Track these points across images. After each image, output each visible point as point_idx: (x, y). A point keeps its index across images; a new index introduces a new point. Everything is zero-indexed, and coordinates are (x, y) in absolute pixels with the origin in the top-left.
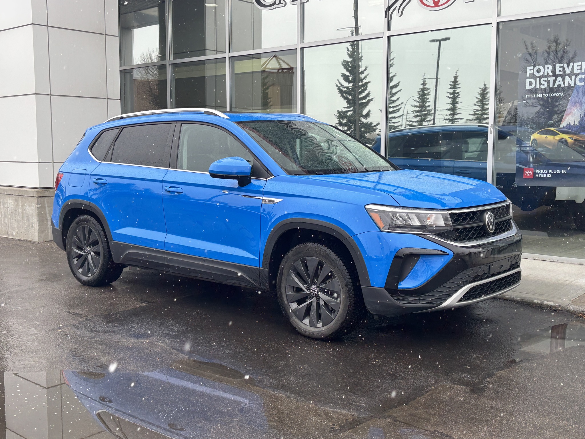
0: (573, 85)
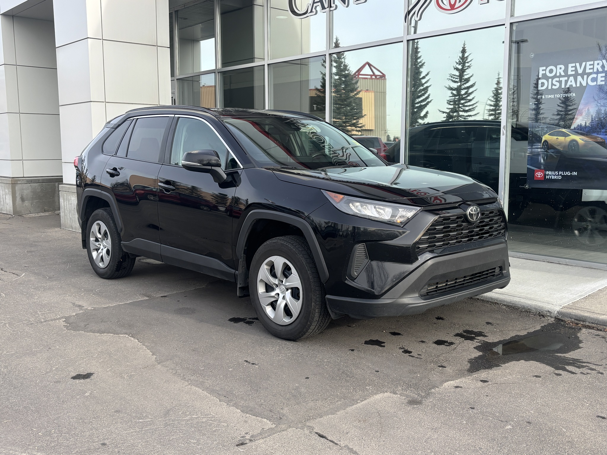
0: (584, 84)
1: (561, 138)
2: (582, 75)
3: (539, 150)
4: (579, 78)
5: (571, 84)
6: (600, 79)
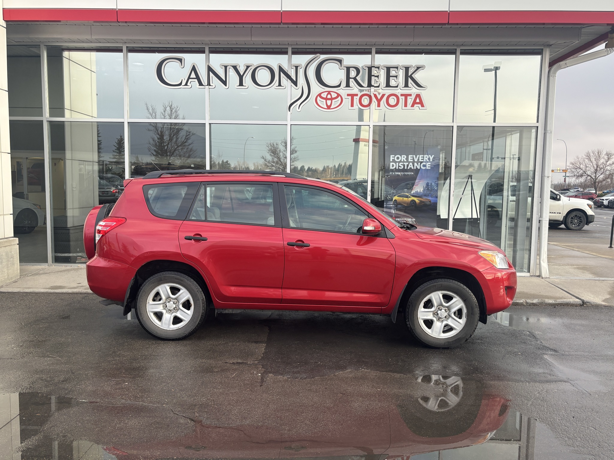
0: (419, 168)
1: (405, 199)
2: (417, 162)
3: (391, 205)
5: (411, 167)
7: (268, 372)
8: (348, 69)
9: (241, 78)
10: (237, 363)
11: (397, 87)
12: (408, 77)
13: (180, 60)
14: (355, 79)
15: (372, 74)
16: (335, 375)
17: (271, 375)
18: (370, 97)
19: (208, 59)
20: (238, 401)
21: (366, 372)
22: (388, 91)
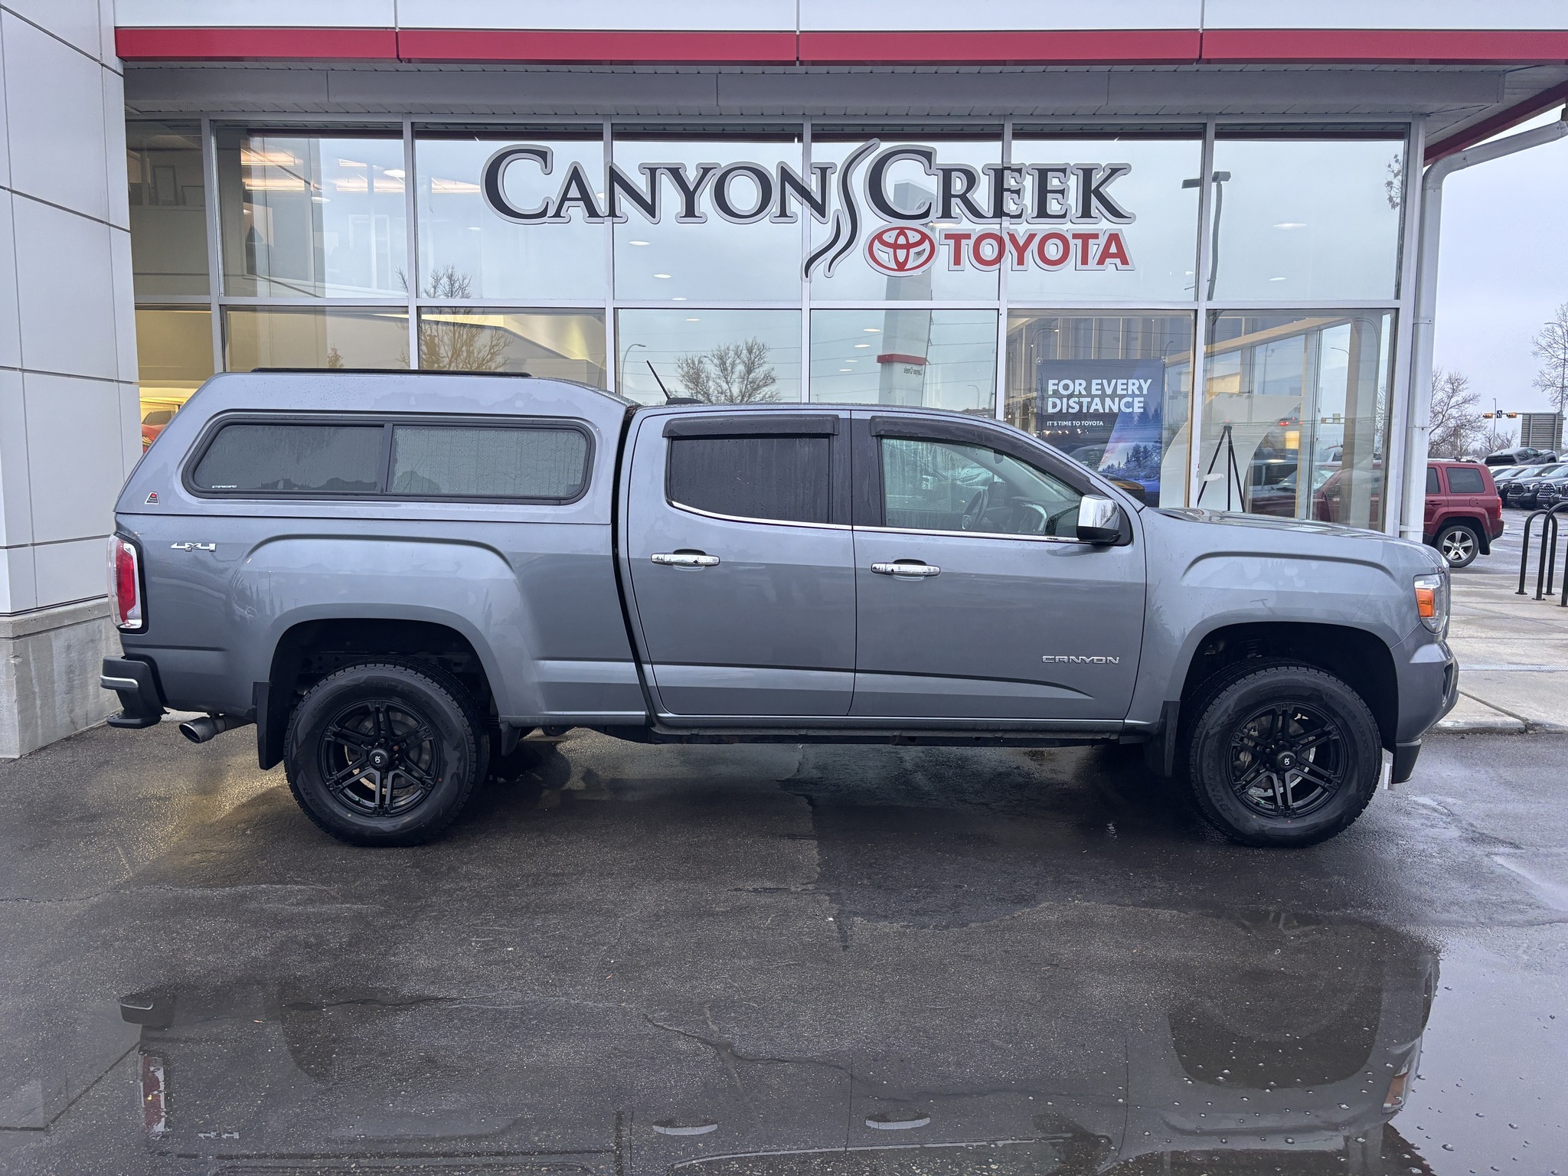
0: (1116, 410)
2: (1112, 397)
4: (1108, 401)
5: (1097, 407)
6: (1136, 405)
7: (850, 912)
8: (947, 174)
9: (690, 197)
10: (765, 889)
11: (1064, 216)
12: (1092, 192)
13: (543, 155)
14: (963, 198)
15: (1005, 187)
16: (1013, 917)
17: (858, 920)
18: (1000, 241)
19: (609, 152)
20: (803, 991)
21: (1087, 908)
22: (1043, 227)
